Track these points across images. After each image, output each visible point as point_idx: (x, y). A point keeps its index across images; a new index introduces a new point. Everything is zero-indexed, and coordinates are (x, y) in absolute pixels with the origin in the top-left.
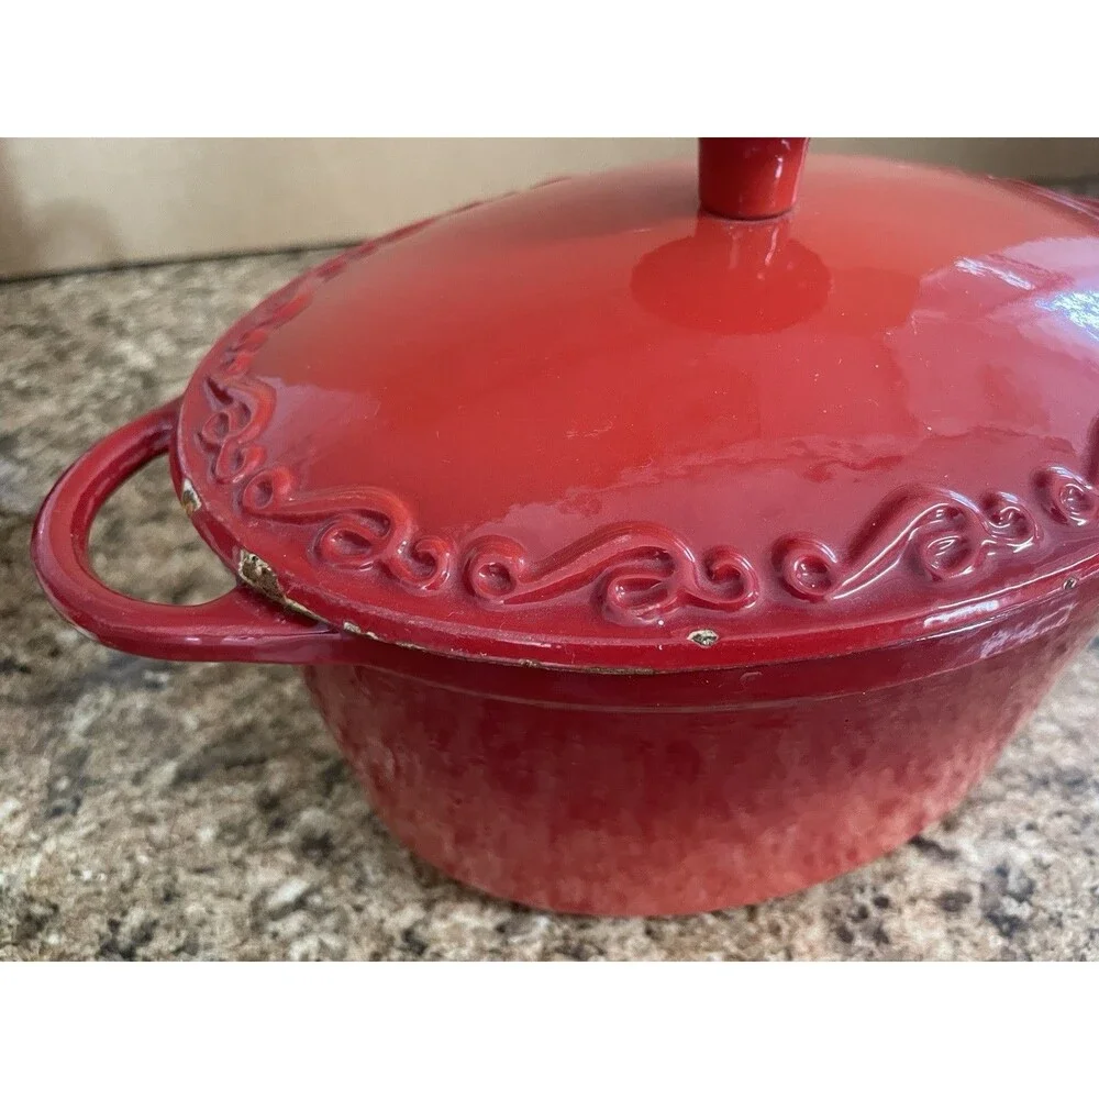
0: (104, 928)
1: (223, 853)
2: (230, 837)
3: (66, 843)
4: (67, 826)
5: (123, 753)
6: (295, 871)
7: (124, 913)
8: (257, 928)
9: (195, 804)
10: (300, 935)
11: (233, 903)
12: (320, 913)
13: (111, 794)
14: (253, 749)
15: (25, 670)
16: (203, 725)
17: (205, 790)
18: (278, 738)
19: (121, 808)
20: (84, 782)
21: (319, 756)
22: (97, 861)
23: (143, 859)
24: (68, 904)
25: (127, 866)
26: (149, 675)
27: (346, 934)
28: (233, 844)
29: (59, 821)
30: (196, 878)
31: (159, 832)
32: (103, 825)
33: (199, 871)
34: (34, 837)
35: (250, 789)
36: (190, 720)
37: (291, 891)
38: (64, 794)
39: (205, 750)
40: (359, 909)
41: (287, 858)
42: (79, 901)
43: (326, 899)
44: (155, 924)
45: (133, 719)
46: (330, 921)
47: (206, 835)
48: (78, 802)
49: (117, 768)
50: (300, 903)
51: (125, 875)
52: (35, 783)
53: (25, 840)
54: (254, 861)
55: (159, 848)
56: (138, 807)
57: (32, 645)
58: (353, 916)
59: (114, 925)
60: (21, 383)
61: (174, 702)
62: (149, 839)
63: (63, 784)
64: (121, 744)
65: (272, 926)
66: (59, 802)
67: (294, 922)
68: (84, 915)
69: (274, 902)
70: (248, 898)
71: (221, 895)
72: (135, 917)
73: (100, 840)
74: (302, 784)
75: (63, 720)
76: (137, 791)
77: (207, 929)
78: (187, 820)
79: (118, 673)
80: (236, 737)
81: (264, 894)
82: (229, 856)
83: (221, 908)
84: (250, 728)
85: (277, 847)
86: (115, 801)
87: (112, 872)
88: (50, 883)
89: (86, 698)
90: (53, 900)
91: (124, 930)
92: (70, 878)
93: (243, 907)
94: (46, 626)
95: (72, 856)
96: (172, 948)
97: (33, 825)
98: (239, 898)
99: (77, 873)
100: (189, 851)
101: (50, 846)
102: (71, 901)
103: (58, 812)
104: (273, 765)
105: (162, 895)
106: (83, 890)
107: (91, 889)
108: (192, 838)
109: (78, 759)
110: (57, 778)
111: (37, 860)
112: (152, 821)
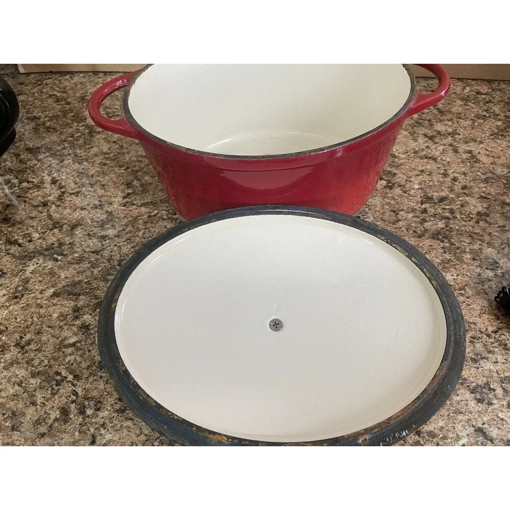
0: (18, 338)
1: (58, 323)
2: (62, 318)
3: (15, 308)
4: (18, 302)
5: (40, 281)
6: (76, 334)
7: (25, 335)
8: (59, 349)
9: (55, 305)
10: (70, 354)
11: (55, 340)
12: (78, 349)
13: (33, 295)
14: (77, 290)
15: (20, 245)
16: (66, 278)
17: (59, 301)
18: (86, 288)
19: (34, 301)
20: (27, 289)
21: (96, 297)
22: (22, 317)
23: (35, 319)
24: (11, 328)
25: (30, 320)
26: (55, 256)
27: (83, 358)
28: (62, 321)
29: (15, 300)
30: (47, 329)
31: (42, 311)
32: (27, 305)
33: (49, 327)
34: (8, 304)
35: (73, 304)
36: (63, 276)
37: (72, 341)
38: (19, 292)
39: (64, 287)
40: (89, 351)
41: (75, 329)
42: (14, 328)
43: (82, 345)
44: (32, 340)
45: (46, 271)
46: (80, 353)
47: (55, 315)
48: (23, 295)
49: (37, 287)
50: (74, 345)
51: (29, 323)
52: (12, 286)
53: (4, 305)
54: (65, 327)
55: (41, 316)
56: (39, 301)
57: (24, 236)
58: (87, 353)
59: (21, 338)
60: (48, 124)
61: (60, 267)
62: (39, 313)
63: (20, 288)
64: (40, 279)
65: (64, 350)
66: (18, 294)
67: (70, 350)
68: (14, 333)
69: (66, 342)
70: (60, 339)
71: (53, 336)
72: (28, 337)
73: (25, 310)
74: (88, 305)
75: (26, 266)
76: (40, 296)
77: (46, 346)
78: (51, 309)
79: (47, 253)
80: (74, 284)
81: (65, 339)
82: (59, 324)
83: (52, 340)
84: (80, 282)
85: (74, 325)
86: (33, 298)
87: (26, 321)
88: (8, 320)
89: (35, 260)
90: (7, 326)
91: (24, 340)
92: (14, 320)
93: (58, 341)
94: (31, 230)
95: (16, 313)
96: (35, 349)
97: (8, 300)
98: (57, 339)
99: (16, 319)
100: (49, 320)
101: (11, 308)
102: (12, 327)
103: (16, 297)
104: (82, 297)
105: (37, 332)
106: (16, 325)
107: (19, 325)
108: (51, 316)
109: (27, 281)
110: (19, 286)
111: (6, 312)
112: (41, 307)
